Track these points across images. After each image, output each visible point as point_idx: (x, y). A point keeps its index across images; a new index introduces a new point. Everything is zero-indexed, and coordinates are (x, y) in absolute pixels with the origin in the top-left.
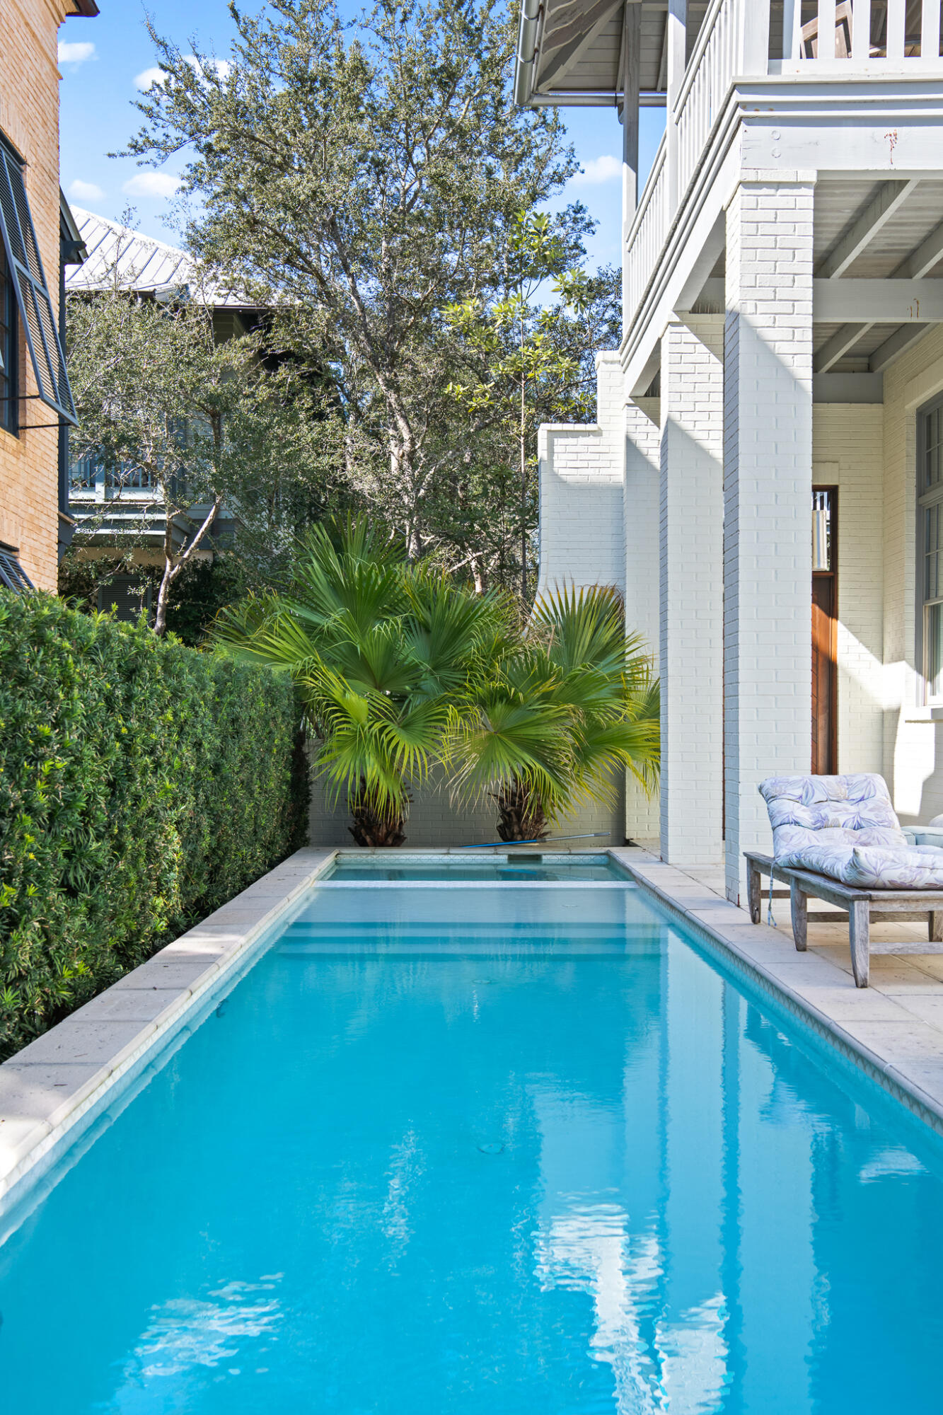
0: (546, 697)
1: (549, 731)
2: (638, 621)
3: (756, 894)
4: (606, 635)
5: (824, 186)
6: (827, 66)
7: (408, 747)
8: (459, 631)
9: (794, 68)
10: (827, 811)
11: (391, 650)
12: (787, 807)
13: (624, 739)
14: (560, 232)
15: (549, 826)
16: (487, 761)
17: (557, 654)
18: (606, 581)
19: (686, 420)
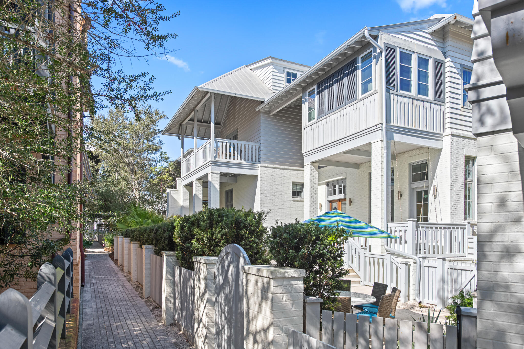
6: (221, 160)
9: (217, 160)
19: (197, 194)
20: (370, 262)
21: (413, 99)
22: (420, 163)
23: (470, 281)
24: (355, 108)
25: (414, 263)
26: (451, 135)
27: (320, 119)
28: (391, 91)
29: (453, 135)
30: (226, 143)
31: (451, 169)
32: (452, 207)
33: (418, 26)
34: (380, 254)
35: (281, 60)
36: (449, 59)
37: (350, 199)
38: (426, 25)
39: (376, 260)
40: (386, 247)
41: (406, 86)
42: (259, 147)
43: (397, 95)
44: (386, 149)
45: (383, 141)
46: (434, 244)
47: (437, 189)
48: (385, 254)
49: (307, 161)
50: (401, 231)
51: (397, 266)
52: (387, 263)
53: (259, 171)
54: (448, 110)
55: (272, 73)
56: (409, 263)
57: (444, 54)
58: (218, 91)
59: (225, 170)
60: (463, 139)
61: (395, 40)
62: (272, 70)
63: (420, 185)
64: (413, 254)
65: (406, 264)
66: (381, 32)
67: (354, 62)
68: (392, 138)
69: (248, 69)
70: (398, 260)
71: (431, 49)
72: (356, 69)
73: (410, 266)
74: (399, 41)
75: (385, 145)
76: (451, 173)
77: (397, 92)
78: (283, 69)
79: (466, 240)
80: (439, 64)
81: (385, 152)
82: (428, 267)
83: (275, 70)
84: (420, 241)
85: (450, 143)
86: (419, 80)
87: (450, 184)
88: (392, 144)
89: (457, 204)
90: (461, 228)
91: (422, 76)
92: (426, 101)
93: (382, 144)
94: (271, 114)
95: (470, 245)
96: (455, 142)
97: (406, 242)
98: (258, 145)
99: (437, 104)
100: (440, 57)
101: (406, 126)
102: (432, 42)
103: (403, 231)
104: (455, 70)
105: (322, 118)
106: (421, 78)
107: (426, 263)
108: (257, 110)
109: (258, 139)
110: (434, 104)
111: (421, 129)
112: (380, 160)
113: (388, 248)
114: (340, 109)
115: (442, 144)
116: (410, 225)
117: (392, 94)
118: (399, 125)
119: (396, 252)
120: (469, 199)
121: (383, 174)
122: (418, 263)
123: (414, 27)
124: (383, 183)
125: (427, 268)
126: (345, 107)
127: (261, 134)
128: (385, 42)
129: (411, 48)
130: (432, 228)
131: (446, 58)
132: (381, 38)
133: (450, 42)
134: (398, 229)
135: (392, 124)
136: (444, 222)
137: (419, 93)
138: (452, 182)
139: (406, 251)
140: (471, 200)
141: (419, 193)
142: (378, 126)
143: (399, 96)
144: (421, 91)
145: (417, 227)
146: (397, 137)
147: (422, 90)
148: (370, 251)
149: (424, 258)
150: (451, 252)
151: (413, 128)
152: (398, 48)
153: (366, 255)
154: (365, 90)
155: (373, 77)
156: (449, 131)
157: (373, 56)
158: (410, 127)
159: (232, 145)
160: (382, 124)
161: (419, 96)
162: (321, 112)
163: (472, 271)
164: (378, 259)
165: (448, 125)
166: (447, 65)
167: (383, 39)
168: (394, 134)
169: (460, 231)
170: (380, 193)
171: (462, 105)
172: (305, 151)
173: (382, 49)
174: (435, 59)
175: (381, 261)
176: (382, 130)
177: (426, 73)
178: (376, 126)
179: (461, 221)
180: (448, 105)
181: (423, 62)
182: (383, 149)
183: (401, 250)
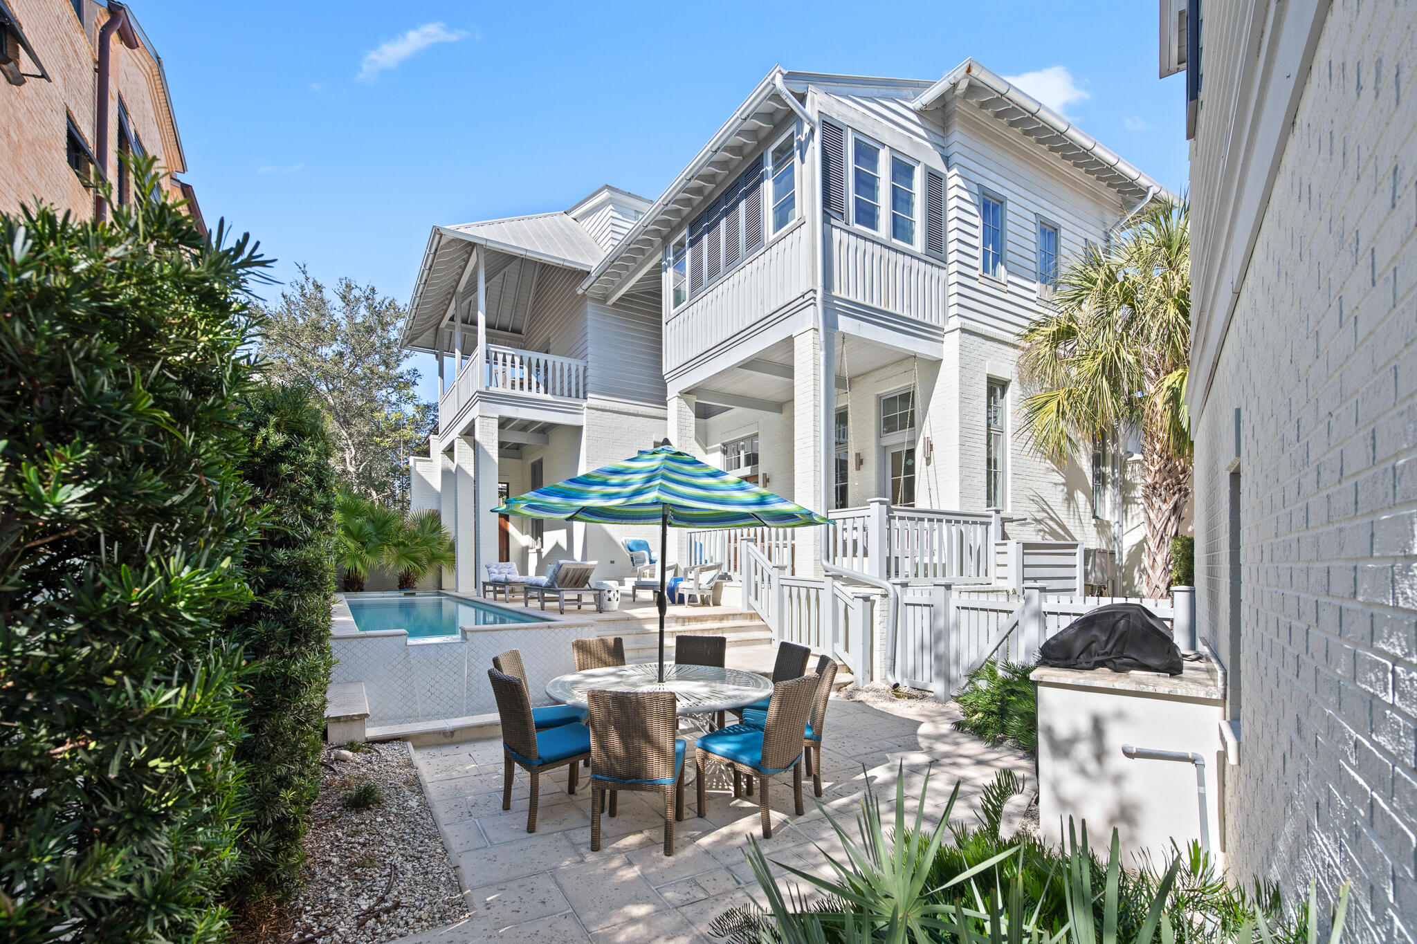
0: (417, 544)
1: (419, 554)
2: (446, 521)
3: (485, 591)
4: (435, 525)
5: (500, 418)
6: (500, 390)
7: (370, 559)
8: (386, 522)
9: (493, 389)
10: (502, 570)
11: (361, 528)
12: (492, 569)
13: (442, 558)
14: (409, 377)
15: (417, 584)
16: (398, 565)
17: (418, 530)
18: (435, 508)
19: (463, 466)
20: (791, 596)
21: (881, 245)
22: (897, 394)
23: (1007, 636)
24: (761, 265)
25: (882, 596)
26: (961, 329)
27: (695, 299)
28: (833, 221)
29: (963, 330)
30: (513, 355)
31: (961, 402)
32: (962, 481)
33: (891, 91)
34: (812, 578)
35: (629, 194)
36: (955, 171)
37: (765, 475)
38: (908, 92)
39: (803, 592)
40: (825, 562)
41: (867, 215)
42: (585, 369)
43: (849, 232)
44: (823, 347)
45: (815, 329)
46: (926, 560)
47: (931, 446)
48: (822, 578)
49: (673, 389)
50: (855, 529)
51: (846, 605)
52: (826, 599)
53: (584, 416)
54: (954, 278)
55: (612, 221)
56: (872, 598)
57: (946, 160)
58: (487, 240)
59: (509, 411)
60: (984, 341)
61: (844, 110)
62: (612, 213)
63: (898, 439)
64: (880, 577)
65: (866, 599)
66: (811, 88)
67: (759, 163)
68: (835, 326)
69: (569, 218)
70: (850, 590)
71: (919, 143)
72: (761, 180)
73: (873, 602)
74: (851, 114)
75: (822, 339)
76: (961, 409)
77: (847, 224)
78: (633, 214)
79: (992, 549)
80: (935, 181)
81: (823, 353)
82: (914, 605)
83: (616, 215)
84: (897, 551)
85: (958, 347)
86: (894, 207)
87: (957, 433)
88: (838, 340)
89: (972, 475)
90: (982, 523)
91: (901, 199)
92: (908, 255)
93: (817, 336)
94: (610, 302)
95: (1001, 559)
96: (968, 345)
97: (866, 554)
98: (581, 364)
99: (932, 264)
100: (939, 166)
101: (867, 303)
102: (921, 132)
103: (860, 529)
104: (966, 195)
105: (699, 296)
106: (899, 203)
107: (909, 596)
108: (580, 292)
109: (584, 354)
110: (926, 262)
111: (898, 312)
112: (812, 372)
113: (829, 565)
114: (733, 272)
115: (941, 350)
116: (875, 511)
117: (837, 227)
118: (851, 297)
119: (846, 574)
120: (995, 468)
121: (817, 403)
122: (892, 596)
123: (883, 90)
124: (817, 424)
125: (910, 608)
126: (742, 265)
127: (589, 343)
128: (822, 110)
129: (877, 134)
130: (922, 520)
131: (948, 169)
132: (813, 99)
133: (958, 136)
134: (849, 523)
135: (836, 293)
136: (944, 508)
137: (895, 236)
138: (962, 428)
139: (866, 572)
140: (999, 469)
141: (896, 456)
142: (807, 297)
143: (853, 234)
144: (899, 231)
145: (890, 518)
146: (845, 324)
147: (901, 229)
148: (793, 574)
149: (905, 585)
150: (962, 575)
151: (883, 308)
152: (849, 129)
153: (783, 582)
154: (781, 222)
155: (797, 189)
156: (955, 322)
157: (795, 144)
158: (875, 305)
159: (526, 361)
160: (815, 292)
161: (894, 240)
162: (696, 283)
163: (1011, 612)
164: (808, 589)
165: (954, 310)
166: (950, 183)
167: (816, 102)
168: (840, 317)
169: (980, 529)
170: (812, 444)
171: (980, 271)
172: (668, 370)
173: (814, 123)
174: (926, 167)
175: (813, 593)
176: (815, 305)
177: (910, 195)
178: (803, 296)
179: (980, 507)
180: (954, 267)
181: (902, 170)
182: (818, 347)
183: (855, 569)
